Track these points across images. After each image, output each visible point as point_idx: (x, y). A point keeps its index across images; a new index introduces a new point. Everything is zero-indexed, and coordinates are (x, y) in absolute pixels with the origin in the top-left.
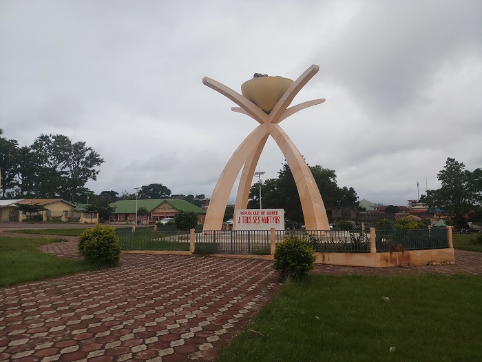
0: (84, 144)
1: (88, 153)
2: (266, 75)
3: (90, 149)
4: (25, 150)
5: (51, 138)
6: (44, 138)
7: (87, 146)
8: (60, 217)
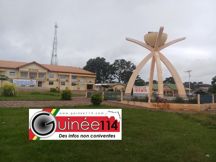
0: (130, 62)
1: (131, 66)
2: (152, 32)
3: (133, 64)
4: (111, 66)
5: (119, 61)
6: (117, 61)
7: (131, 63)
8: (120, 90)
